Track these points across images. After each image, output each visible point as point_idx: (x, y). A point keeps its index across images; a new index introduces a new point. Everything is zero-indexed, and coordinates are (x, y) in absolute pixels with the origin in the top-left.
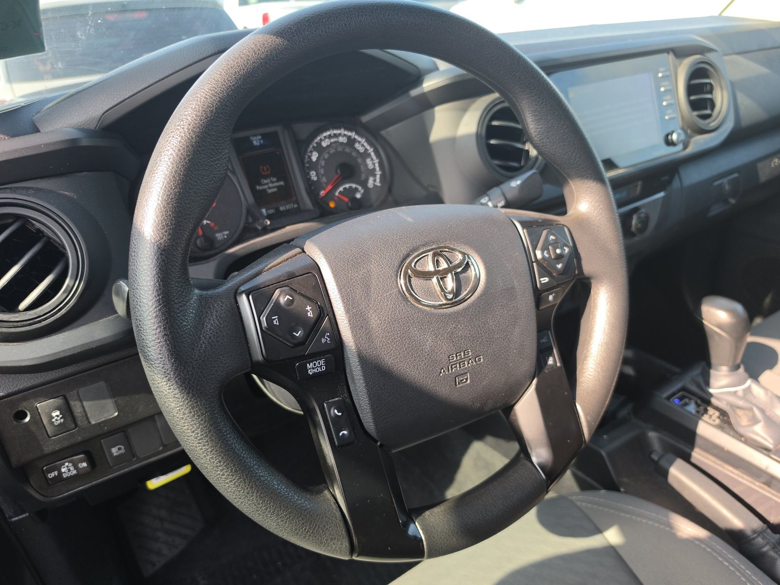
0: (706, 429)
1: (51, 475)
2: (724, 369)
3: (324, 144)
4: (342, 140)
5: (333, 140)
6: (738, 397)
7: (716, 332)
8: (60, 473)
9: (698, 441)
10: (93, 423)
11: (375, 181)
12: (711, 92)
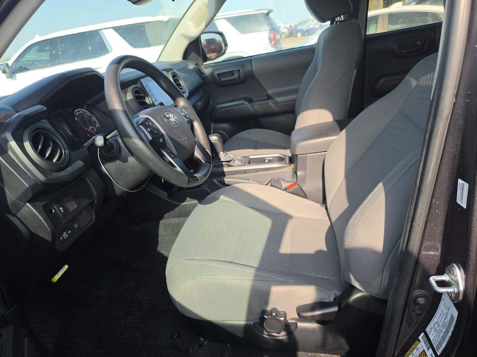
0: (226, 169)
1: (61, 238)
2: (221, 153)
3: (77, 114)
4: (81, 112)
5: (79, 113)
6: (228, 158)
7: (216, 143)
8: (63, 237)
9: (226, 173)
10: (71, 211)
11: (97, 125)
12: (178, 81)
